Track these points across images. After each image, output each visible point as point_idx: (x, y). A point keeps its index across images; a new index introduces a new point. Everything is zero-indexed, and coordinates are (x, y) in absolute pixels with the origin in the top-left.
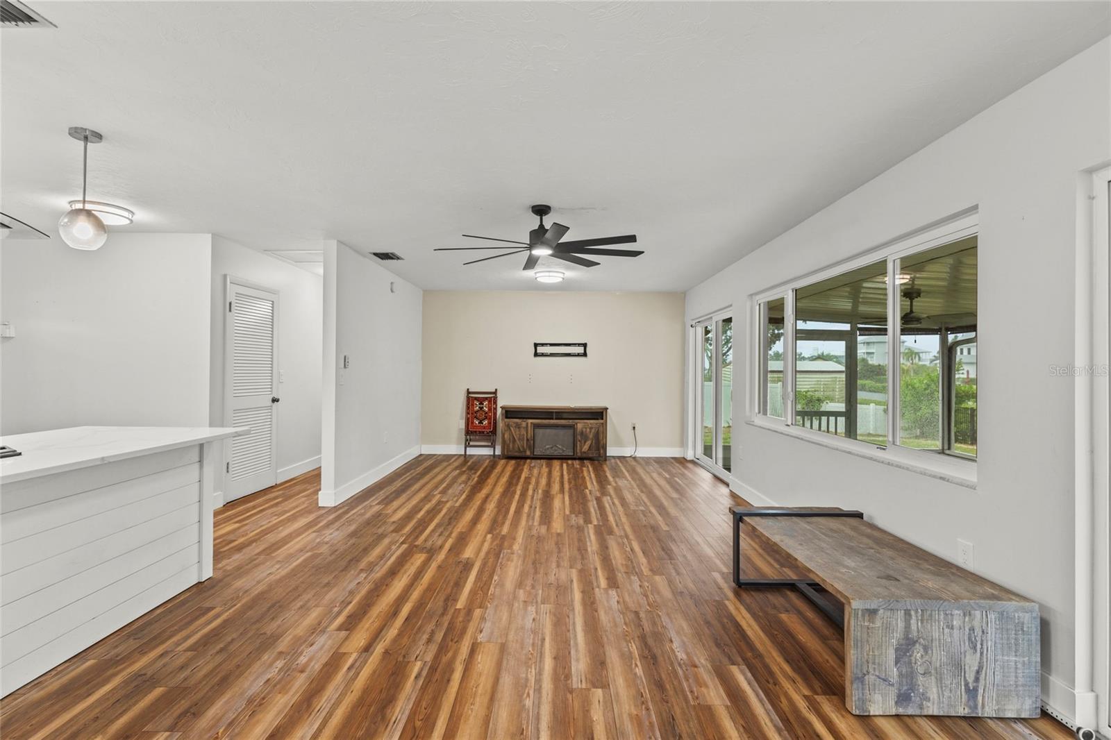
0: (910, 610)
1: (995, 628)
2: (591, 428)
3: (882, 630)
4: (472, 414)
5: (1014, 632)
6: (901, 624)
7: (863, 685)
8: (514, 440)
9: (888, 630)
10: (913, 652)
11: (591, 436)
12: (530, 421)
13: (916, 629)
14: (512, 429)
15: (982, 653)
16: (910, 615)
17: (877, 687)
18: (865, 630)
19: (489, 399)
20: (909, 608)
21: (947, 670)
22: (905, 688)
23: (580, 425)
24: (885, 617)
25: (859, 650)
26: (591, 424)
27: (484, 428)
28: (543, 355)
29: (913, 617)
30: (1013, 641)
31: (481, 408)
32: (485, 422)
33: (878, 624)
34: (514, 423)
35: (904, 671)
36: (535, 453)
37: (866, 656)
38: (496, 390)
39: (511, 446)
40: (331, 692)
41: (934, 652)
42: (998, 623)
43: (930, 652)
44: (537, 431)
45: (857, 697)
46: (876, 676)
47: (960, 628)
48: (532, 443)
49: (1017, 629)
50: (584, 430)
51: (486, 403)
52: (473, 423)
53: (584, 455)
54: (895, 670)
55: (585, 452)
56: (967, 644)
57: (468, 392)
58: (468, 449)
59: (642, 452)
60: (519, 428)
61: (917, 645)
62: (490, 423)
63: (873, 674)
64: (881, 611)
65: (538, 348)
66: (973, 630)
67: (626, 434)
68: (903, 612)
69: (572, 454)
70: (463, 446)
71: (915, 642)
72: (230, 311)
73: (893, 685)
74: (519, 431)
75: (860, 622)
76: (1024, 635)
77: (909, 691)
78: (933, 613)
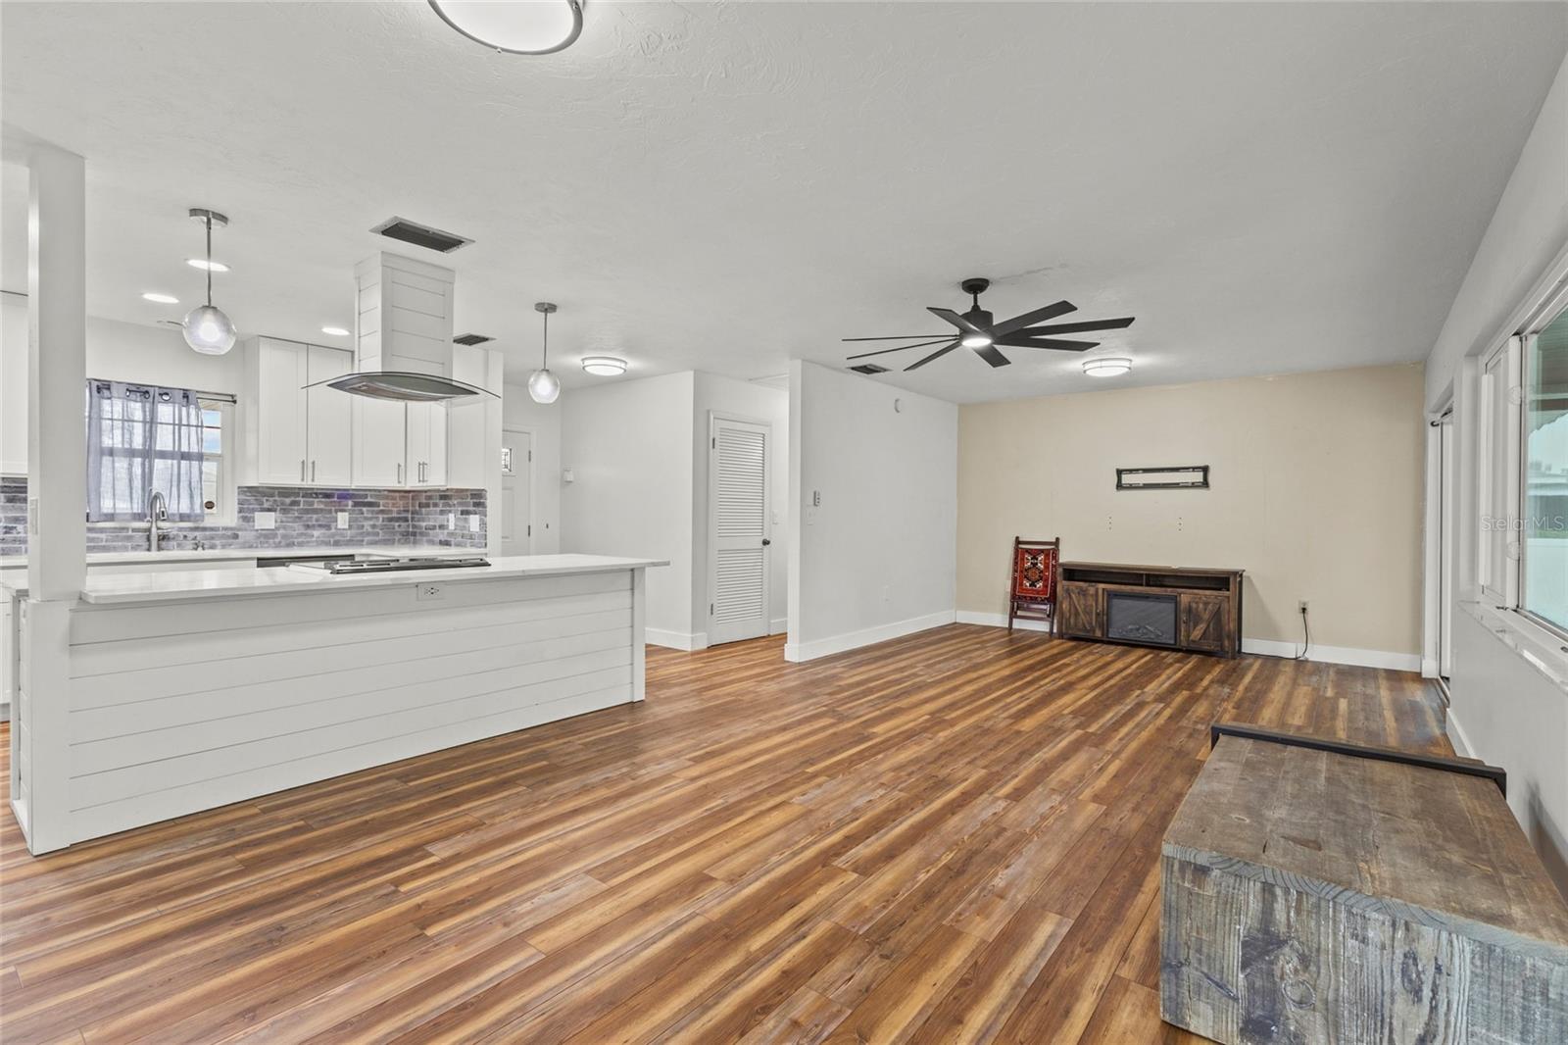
0: (1273, 886)
1: (1472, 972)
2: (1206, 604)
3: (1217, 903)
4: (1022, 571)
5: (1519, 993)
6: (1254, 905)
7: (1177, 978)
8: (1077, 614)
9: (1228, 906)
10: (1277, 957)
11: (1206, 616)
12: (1101, 586)
13: (1283, 919)
14: (1073, 596)
15: (1433, 1009)
16: (1274, 895)
17: (1204, 990)
18: (1185, 894)
19: (1046, 553)
20: (1271, 880)
21: (1350, 1012)
22: (1259, 1012)
23: (1186, 597)
24: (1223, 884)
25: (1173, 921)
26: (1205, 596)
27: (1038, 594)
28: (1131, 487)
29: (1279, 899)
30: (1516, 1010)
31: (1034, 565)
32: (1040, 585)
33: (1210, 891)
34: (1077, 587)
35: (1258, 983)
36: (1110, 636)
37: (1185, 937)
38: (1057, 539)
39: (1072, 621)
40: (635, 799)
41: (1322, 971)
42: (1478, 963)
43: (1313, 968)
44: (1116, 602)
45: (1167, 993)
46: (1202, 972)
47: (1383, 947)
48: (1105, 619)
49: (1531, 989)
50: (1194, 605)
51: (1041, 557)
52: (1021, 584)
53: (1193, 646)
54: (1241, 976)
55: (1194, 641)
56: (1398, 980)
57: (1018, 542)
58: (1014, 620)
59: (1318, 654)
60: (1084, 595)
61: (1287, 950)
62: (1047, 587)
63: (1197, 969)
64: (1216, 873)
65: (1123, 476)
66: (1415, 959)
67: (1290, 620)
68: (1259, 885)
69: (1172, 642)
70: (1008, 616)
71: (1281, 943)
72: (714, 447)
73: (1235, 999)
74: (1085, 600)
75: (1177, 878)
76: (1548, 1006)
77: (1268, 1021)
78: (1323, 904)
